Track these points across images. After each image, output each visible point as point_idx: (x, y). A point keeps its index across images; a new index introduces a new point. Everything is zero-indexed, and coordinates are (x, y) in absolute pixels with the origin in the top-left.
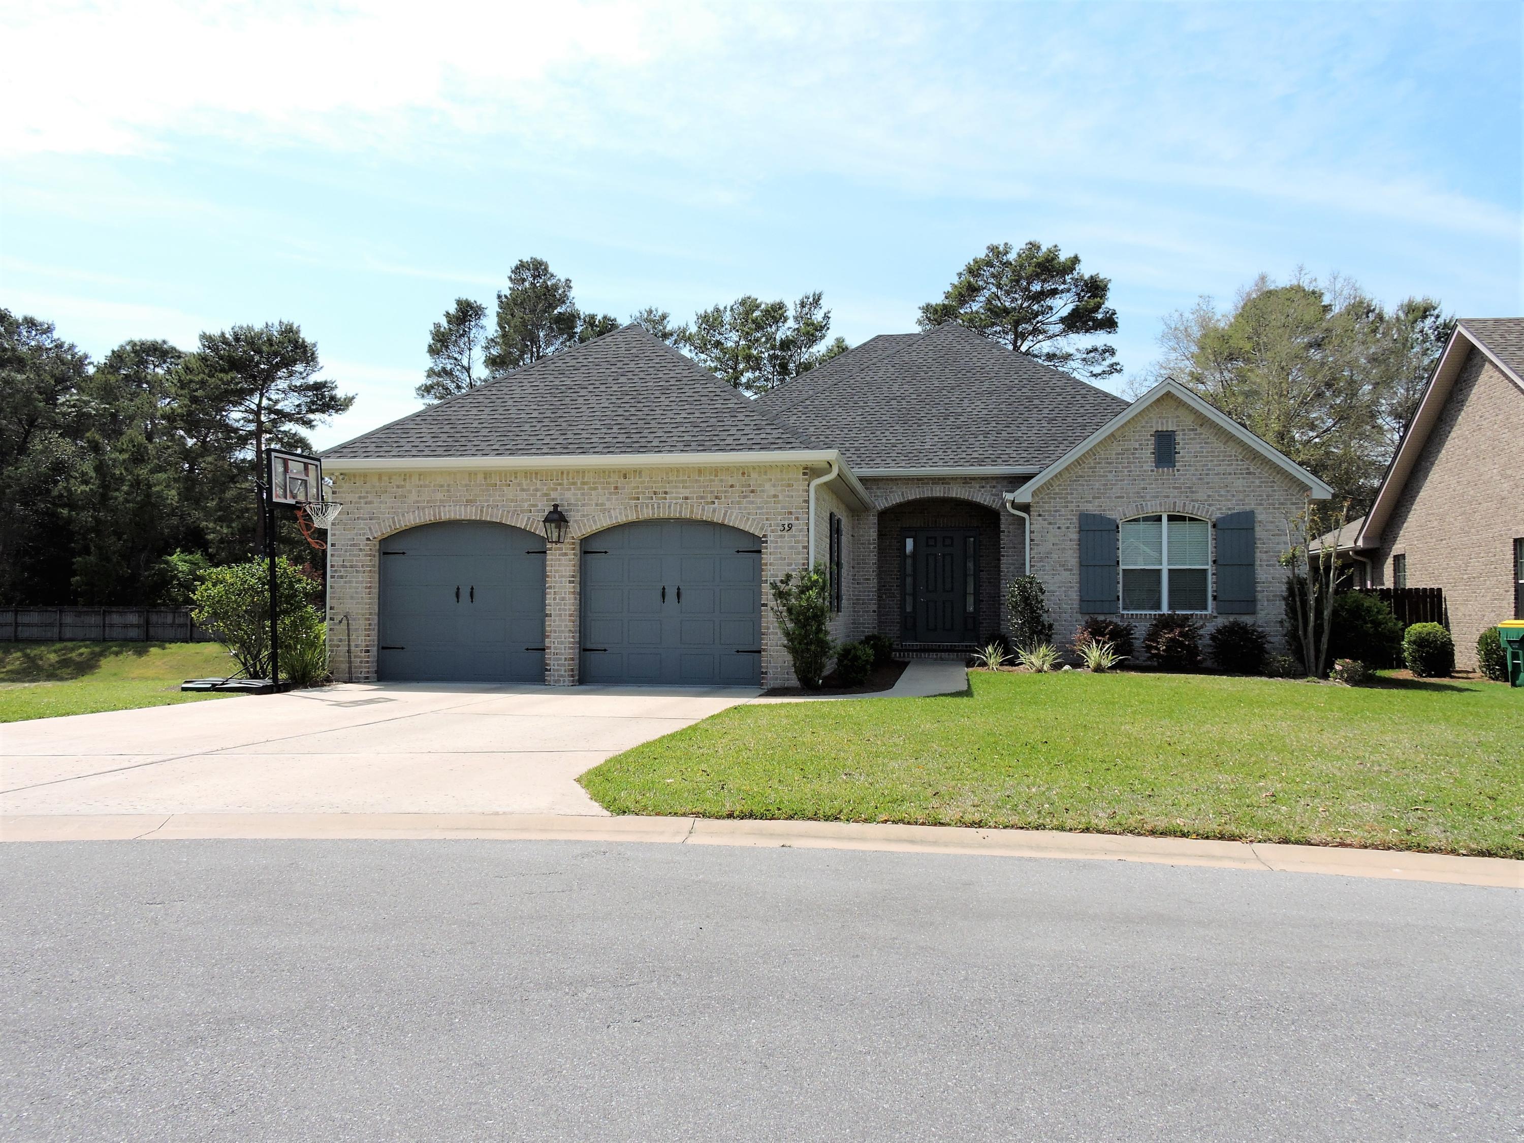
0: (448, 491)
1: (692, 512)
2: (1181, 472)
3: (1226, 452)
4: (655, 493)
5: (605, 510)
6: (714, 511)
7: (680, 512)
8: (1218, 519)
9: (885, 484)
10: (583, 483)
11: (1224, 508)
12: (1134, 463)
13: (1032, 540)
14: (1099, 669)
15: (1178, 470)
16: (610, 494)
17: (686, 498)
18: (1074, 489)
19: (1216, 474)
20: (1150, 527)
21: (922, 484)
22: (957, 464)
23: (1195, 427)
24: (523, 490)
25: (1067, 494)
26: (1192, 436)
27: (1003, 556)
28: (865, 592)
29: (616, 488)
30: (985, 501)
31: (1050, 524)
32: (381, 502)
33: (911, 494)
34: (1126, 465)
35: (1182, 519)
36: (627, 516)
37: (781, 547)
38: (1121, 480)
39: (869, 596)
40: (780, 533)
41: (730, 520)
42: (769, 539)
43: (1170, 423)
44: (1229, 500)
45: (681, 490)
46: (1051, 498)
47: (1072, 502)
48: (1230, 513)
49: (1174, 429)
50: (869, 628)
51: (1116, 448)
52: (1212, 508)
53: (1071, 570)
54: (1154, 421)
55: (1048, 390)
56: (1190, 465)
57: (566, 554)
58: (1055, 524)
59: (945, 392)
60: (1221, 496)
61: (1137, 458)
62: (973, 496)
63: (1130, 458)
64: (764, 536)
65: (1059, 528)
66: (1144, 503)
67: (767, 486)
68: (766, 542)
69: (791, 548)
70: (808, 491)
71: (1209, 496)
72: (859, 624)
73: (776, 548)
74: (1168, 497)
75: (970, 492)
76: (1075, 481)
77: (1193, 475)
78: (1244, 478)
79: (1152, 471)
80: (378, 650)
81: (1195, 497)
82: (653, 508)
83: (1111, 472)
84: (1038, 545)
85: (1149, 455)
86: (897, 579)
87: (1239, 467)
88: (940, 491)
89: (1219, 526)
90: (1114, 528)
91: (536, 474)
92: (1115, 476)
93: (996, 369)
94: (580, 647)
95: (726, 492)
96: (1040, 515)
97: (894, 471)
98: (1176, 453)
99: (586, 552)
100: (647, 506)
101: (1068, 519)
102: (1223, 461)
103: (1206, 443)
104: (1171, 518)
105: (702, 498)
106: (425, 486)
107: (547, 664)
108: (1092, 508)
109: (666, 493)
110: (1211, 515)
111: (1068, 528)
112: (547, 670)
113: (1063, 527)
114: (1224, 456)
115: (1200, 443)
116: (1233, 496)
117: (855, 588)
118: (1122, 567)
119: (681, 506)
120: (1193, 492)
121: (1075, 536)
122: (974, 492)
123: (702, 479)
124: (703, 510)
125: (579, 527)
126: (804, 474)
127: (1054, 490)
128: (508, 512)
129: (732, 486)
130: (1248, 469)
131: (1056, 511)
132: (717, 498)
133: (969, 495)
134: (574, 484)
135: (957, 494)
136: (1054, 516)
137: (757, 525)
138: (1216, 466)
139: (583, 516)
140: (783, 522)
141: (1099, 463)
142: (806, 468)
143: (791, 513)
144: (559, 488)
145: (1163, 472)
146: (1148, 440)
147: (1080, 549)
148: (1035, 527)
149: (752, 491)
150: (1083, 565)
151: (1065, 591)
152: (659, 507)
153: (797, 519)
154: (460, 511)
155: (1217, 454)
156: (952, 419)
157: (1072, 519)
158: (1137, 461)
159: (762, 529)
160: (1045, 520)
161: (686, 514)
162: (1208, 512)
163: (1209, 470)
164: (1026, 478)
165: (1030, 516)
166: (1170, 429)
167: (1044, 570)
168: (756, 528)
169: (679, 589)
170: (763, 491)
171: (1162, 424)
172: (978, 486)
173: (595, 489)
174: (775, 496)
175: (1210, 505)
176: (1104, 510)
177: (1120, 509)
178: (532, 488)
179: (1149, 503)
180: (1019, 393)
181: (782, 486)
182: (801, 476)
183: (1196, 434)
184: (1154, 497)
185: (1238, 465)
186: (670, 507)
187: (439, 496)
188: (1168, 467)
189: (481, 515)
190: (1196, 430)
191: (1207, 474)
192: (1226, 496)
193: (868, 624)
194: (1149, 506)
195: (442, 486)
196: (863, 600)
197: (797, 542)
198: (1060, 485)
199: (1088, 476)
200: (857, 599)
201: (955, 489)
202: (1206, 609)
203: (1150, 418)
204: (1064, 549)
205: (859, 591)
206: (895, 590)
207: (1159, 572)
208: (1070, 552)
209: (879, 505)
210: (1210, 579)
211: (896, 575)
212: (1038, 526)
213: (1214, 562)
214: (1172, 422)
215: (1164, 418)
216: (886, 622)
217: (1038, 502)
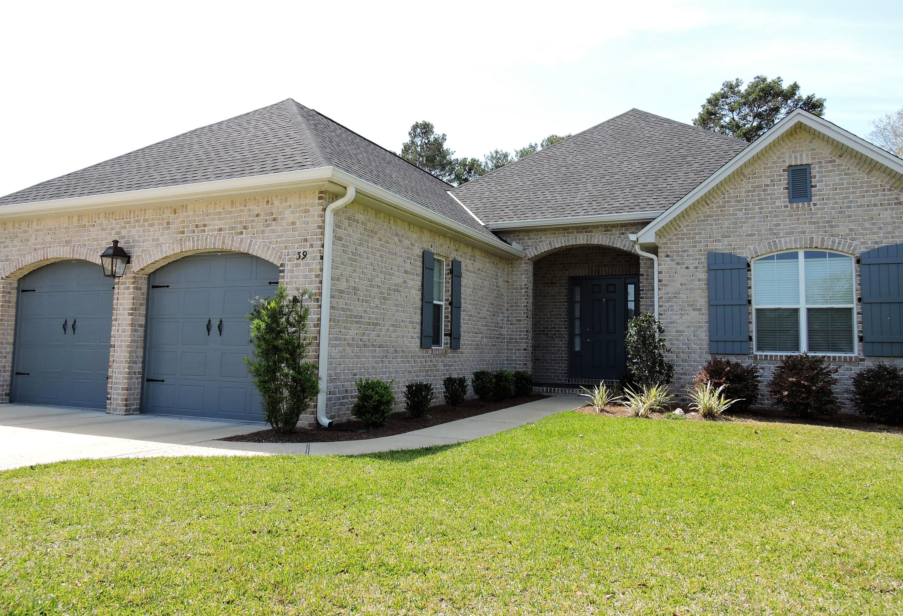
0: (55, 233)
1: (223, 243)
2: (818, 206)
3: (871, 182)
4: (197, 226)
5: (158, 244)
6: (242, 241)
7: (214, 244)
8: (863, 254)
9: (535, 235)
10: (145, 220)
11: (870, 242)
12: (765, 199)
13: (660, 281)
14: (709, 415)
15: (815, 205)
16: (164, 229)
17: (220, 230)
18: (702, 229)
19: (859, 206)
20: (786, 264)
21: (568, 233)
22: (597, 212)
23: (834, 158)
24: (103, 229)
25: (696, 234)
26: (830, 168)
27: (643, 298)
28: (517, 331)
29: (168, 223)
30: (624, 246)
31: (678, 264)
32: (13, 246)
33: (557, 242)
34: (757, 202)
35: (822, 255)
36: (173, 250)
37: (297, 277)
38: (752, 218)
39: (520, 335)
40: (296, 261)
41: (254, 250)
42: (287, 268)
43: (804, 156)
44: (874, 234)
45: (217, 222)
46: (678, 238)
47: (700, 242)
48: (876, 247)
49: (810, 162)
50: (520, 364)
51: (746, 186)
52: (854, 243)
53: (700, 310)
54: (787, 155)
55: (704, 149)
56: (828, 199)
57: (128, 288)
58: (683, 264)
59: (609, 158)
60: (866, 229)
61: (768, 195)
62: (613, 243)
63: (761, 195)
64: (282, 265)
65: (687, 268)
66: (777, 240)
67: (287, 213)
68: (283, 271)
69: (305, 277)
70: (323, 216)
71: (851, 230)
72: (512, 360)
73: (292, 277)
74: (804, 232)
75: (610, 238)
76: (704, 221)
77: (833, 208)
78: (892, 209)
79: (786, 207)
80: (12, 376)
81: (835, 231)
82: (194, 241)
83: (741, 210)
84: (665, 285)
85: (782, 190)
86: (565, 321)
87: (887, 198)
88: (583, 239)
89: (863, 261)
90: (745, 266)
91: (113, 213)
92: (746, 214)
93: (662, 137)
94: (143, 378)
95: (253, 221)
96: (667, 256)
97: (539, 221)
98: (812, 186)
99: (154, 287)
100: (189, 240)
101: (696, 259)
102: (867, 191)
103: (845, 174)
104: (808, 255)
105: (232, 228)
106: (41, 230)
107: (108, 393)
108: (721, 247)
109: (205, 225)
110: (854, 250)
111: (696, 268)
112: (108, 399)
113: (691, 267)
114: (868, 187)
115: (839, 175)
116: (880, 228)
117: (509, 328)
118: (755, 306)
119: (215, 237)
120: (832, 227)
121: (703, 276)
122: (614, 239)
123: (234, 210)
124: (233, 241)
125: (139, 262)
126: (320, 198)
127: (682, 230)
128: (91, 250)
129: (258, 215)
130: (897, 199)
131: (685, 251)
132: (245, 228)
133: (610, 242)
134: (138, 221)
135: (598, 241)
136: (682, 256)
137: (276, 254)
138: (859, 197)
139: (143, 251)
140: (299, 250)
141: (728, 202)
142: (321, 192)
143: (306, 240)
144: (128, 225)
145: (798, 207)
146: (780, 175)
147: (708, 289)
148: (663, 268)
149: (274, 220)
150: (712, 305)
151: (694, 332)
152: (198, 240)
153: (312, 246)
154: (60, 251)
155: (859, 185)
156: (607, 177)
157: (700, 259)
158: (769, 197)
159: (280, 257)
160: (673, 260)
161: (219, 246)
162: (850, 246)
163: (851, 202)
164: (645, 223)
165: (657, 256)
166: (804, 163)
167: (672, 310)
168: (275, 258)
169: (221, 321)
170: (283, 219)
171: (796, 158)
172: (618, 232)
173: (152, 225)
174: (293, 223)
175: (853, 240)
176: (734, 249)
177: (752, 247)
178: (109, 227)
179: (783, 240)
180: (676, 153)
181: (300, 212)
182: (317, 201)
183: (834, 166)
184: (787, 233)
185: (885, 195)
186: (206, 239)
187: (48, 238)
188: (803, 202)
189: (73, 254)
190: (835, 161)
191: (849, 207)
192: (871, 229)
193: (520, 361)
194: (783, 243)
195: (50, 229)
196: (516, 339)
197: (311, 270)
198: (687, 226)
199: (716, 216)
200: (510, 339)
201: (597, 236)
202: (851, 350)
203: (783, 153)
204: (692, 289)
205: (513, 331)
206: (563, 331)
207: (796, 311)
208: (699, 292)
209: (530, 253)
210: (856, 318)
211: (564, 318)
212: (667, 267)
213: (859, 300)
214: (807, 155)
215: (798, 151)
216: (555, 360)
217: (666, 244)
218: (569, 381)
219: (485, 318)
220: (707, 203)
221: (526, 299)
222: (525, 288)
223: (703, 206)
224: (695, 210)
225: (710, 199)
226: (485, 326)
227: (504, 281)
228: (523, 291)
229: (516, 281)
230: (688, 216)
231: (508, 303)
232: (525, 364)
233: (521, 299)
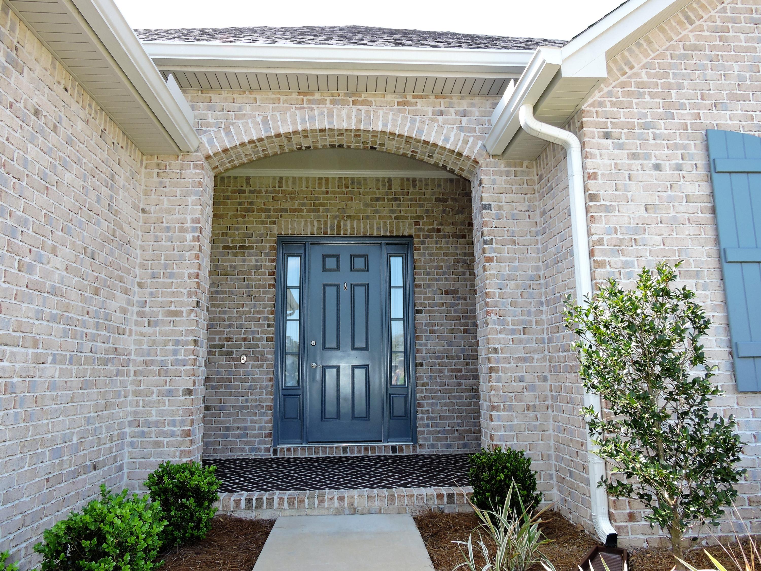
9: (226, 99)
18: (684, 78)
21: (309, 101)
25: (670, 86)
28: (166, 343)
30: (447, 140)
31: (634, 156)
33: (284, 121)
46: (629, 94)
47: (682, 106)
50: (173, 435)
58: (647, 157)
62: (420, 131)
65: (657, 167)
72: (148, 424)
75: (413, 121)
76: (684, 58)
84: (607, 209)
86: (269, 326)
88: (349, 117)
96: (607, 136)
101: (676, 147)
108: (730, 119)
111: (679, 168)
113: (667, 166)
117: (142, 334)
122: (422, 122)
127: (636, 75)
131: (646, 126)
135: (385, 125)
136: (643, 140)
150: (726, 263)
157: (685, 147)
160: (621, 147)
193: (173, 423)
196: (163, 364)
199: (711, 48)
200: (146, 363)
201: (381, 113)
204: (673, 222)
205: (154, 343)
206: (264, 346)
208: (691, 229)
209: (211, 142)
211: (267, 319)
212: (607, 162)
216: (246, 408)
217: (601, 104)
218: (275, 452)
220: (688, 18)
221: (197, 258)
222: (194, 229)
223: (680, 23)
224: (662, 30)
225: (693, 10)
227: (135, 207)
228: (189, 236)
229: (169, 212)
230: (649, 42)
231: (143, 266)
232: (188, 434)
233: (182, 257)
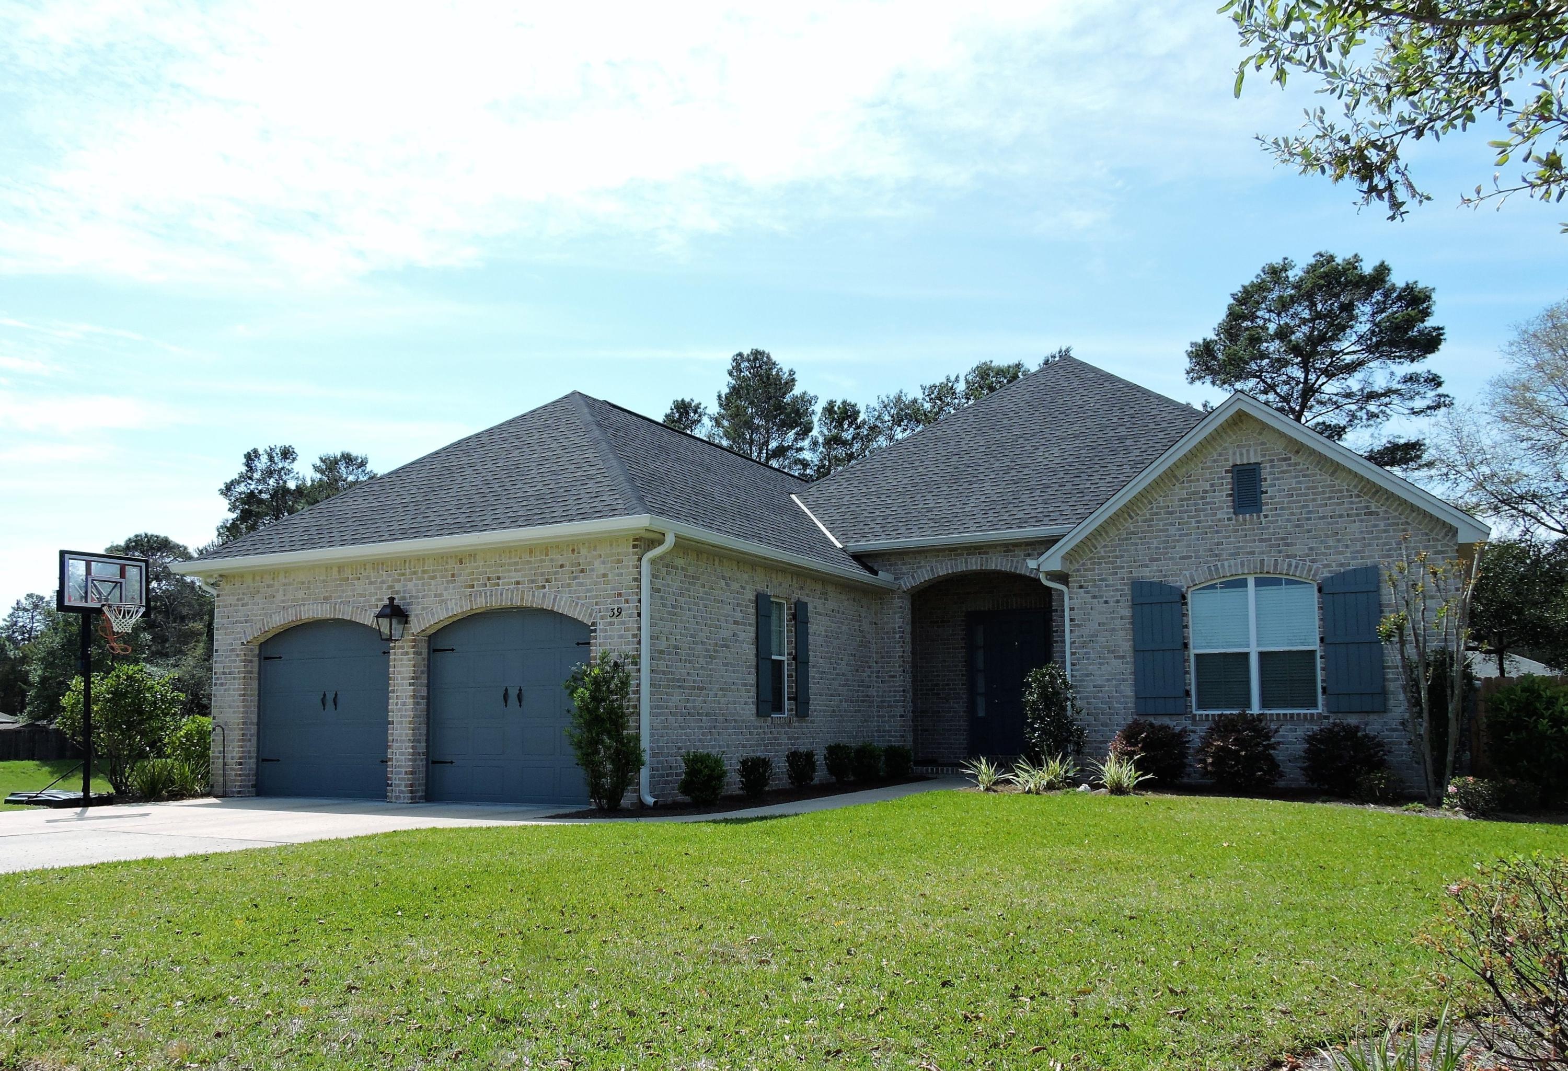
1: (522, 599)
2: (1270, 518)
3: (1334, 486)
4: (489, 579)
5: (443, 601)
6: (544, 596)
7: (511, 600)
8: (1326, 580)
9: (911, 559)
10: (424, 572)
11: (1334, 564)
12: (1205, 510)
13: (1071, 620)
14: (1118, 789)
15: (1266, 516)
16: (448, 582)
17: (518, 583)
18: (1125, 551)
19: (1321, 518)
20: (1233, 595)
21: (955, 555)
22: (992, 526)
23: (1289, 455)
25: (1116, 557)
26: (1285, 468)
27: (1057, 642)
28: (890, 691)
29: (453, 576)
31: (1094, 597)
33: (942, 568)
34: (1194, 513)
35: (1276, 582)
36: (461, 607)
37: (610, 637)
38: (1187, 535)
39: (895, 696)
40: (609, 620)
41: (559, 607)
42: (598, 627)
43: (1252, 453)
44: (1342, 553)
45: (513, 574)
46: (1094, 563)
47: (1123, 568)
48: (1342, 570)
49: (1259, 460)
50: (896, 736)
51: (1180, 491)
52: (1315, 566)
53: (1123, 657)
54: (1231, 452)
55: (1152, 426)
56: (1282, 509)
57: (406, 652)
58: (1101, 597)
59: (1021, 441)
60: (1329, 548)
61: (1208, 503)
63: (1199, 504)
64: (594, 624)
65: (1106, 602)
66: (1219, 564)
67: (597, 563)
68: (595, 631)
69: (621, 637)
70: (639, 567)
71: (1311, 549)
72: (884, 731)
73: (605, 638)
74: (1253, 553)
75: (1012, 561)
76: (1126, 539)
77: (1288, 520)
78: (1362, 521)
79: (1230, 519)
80: (257, 761)
81: (1291, 550)
82: (486, 597)
83: (1173, 524)
84: (1078, 626)
85: (1224, 498)
86: (963, 675)
87: (1354, 506)
88: (976, 563)
89: (1325, 590)
90: (1178, 598)
91: (383, 563)
92: (1179, 530)
93: (1098, 406)
95: (556, 573)
96: (1081, 587)
97: (915, 540)
98: (1263, 492)
99: (435, 650)
100: (480, 595)
101: (1117, 590)
102: (1330, 498)
103: (1304, 476)
104: (1259, 583)
105: (533, 581)
106: (291, 584)
107: (388, 778)
108: (1148, 574)
109: (499, 578)
110: (1315, 574)
111: (1118, 602)
112: (389, 785)
113: (1111, 601)
114: (1332, 492)
115: (1296, 477)
116: (1347, 547)
117: (879, 687)
118: (1193, 651)
119: (512, 592)
120: (1287, 545)
121: (1127, 612)
122: (1018, 562)
123: (533, 559)
124: (533, 596)
125: (419, 621)
126: (634, 546)
127: (1098, 552)
128: (358, 608)
129: (562, 566)
130: (1367, 507)
132: (547, 581)
133: (1012, 566)
134: (415, 573)
135: (996, 566)
136: (1099, 586)
137: (586, 611)
138: (1321, 506)
139: (424, 608)
140: (612, 607)
141: (1157, 514)
142: (636, 540)
143: (620, 595)
144: (402, 578)
145: (1245, 520)
146: (1222, 478)
147: (1133, 630)
148: (1076, 603)
149: (582, 571)
150: (1137, 651)
151: (1117, 686)
152: (491, 595)
153: (627, 601)
154: (318, 610)
155: (1320, 490)
156: (1013, 473)
157: (1122, 590)
158: (1209, 507)
159: (591, 615)
160: (1088, 592)
161: (517, 602)
162: (1310, 570)
163: (1310, 512)
164: (1051, 541)
165: (1068, 586)
166: (1252, 461)
167: (1088, 659)
168: (585, 615)
169: (521, 689)
170: (592, 570)
171: (1241, 455)
172: (1022, 554)
173: (434, 578)
174: (605, 575)
175: (1313, 561)
176: (1165, 576)
177: (1187, 573)
178: (379, 580)
179: (1226, 563)
180: (1112, 433)
181: (612, 562)
182: (631, 550)
183: (1289, 465)
184: (1232, 554)
185: (1352, 503)
186: (501, 594)
187: (301, 594)
188: (1251, 513)
189: (335, 614)
190: (1290, 459)
191: (1309, 519)
192: (1336, 547)
193: (896, 732)
194: (1226, 567)
195: (303, 583)
196: (890, 701)
197: (626, 630)
198: (1105, 546)
199: (1143, 532)
200: (882, 701)
202: (1315, 706)
203: (1225, 449)
204: (1114, 629)
205: (884, 691)
206: (960, 689)
207: (1246, 656)
208: (1122, 633)
209: (905, 584)
210: (1319, 663)
211: (961, 671)
212: (1080, 601)
213: (1322, 640)
214: (1255, 451)
215: (1244, 446)
216: (951, 730)
217: (1078, 570)
219: (843, 675)
220: (1130, 516)
221: (902, 647)
222: (900, 632)
223: (1125, 519)
224: (1114, 525)
225: (1133, 511)
226: (844, 685)
227: (871, 623)
228: (897, 636)
229: (887, 623)
230: (1107, 533)
231: (877, 653)
232: (902, 736)
233: (895, 647)
